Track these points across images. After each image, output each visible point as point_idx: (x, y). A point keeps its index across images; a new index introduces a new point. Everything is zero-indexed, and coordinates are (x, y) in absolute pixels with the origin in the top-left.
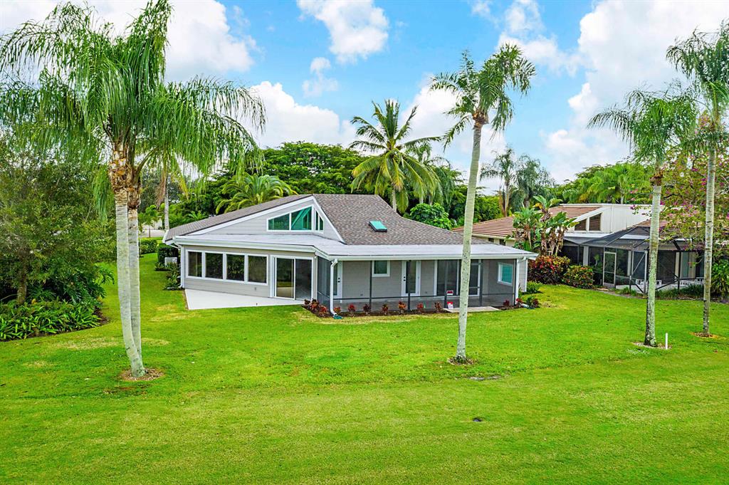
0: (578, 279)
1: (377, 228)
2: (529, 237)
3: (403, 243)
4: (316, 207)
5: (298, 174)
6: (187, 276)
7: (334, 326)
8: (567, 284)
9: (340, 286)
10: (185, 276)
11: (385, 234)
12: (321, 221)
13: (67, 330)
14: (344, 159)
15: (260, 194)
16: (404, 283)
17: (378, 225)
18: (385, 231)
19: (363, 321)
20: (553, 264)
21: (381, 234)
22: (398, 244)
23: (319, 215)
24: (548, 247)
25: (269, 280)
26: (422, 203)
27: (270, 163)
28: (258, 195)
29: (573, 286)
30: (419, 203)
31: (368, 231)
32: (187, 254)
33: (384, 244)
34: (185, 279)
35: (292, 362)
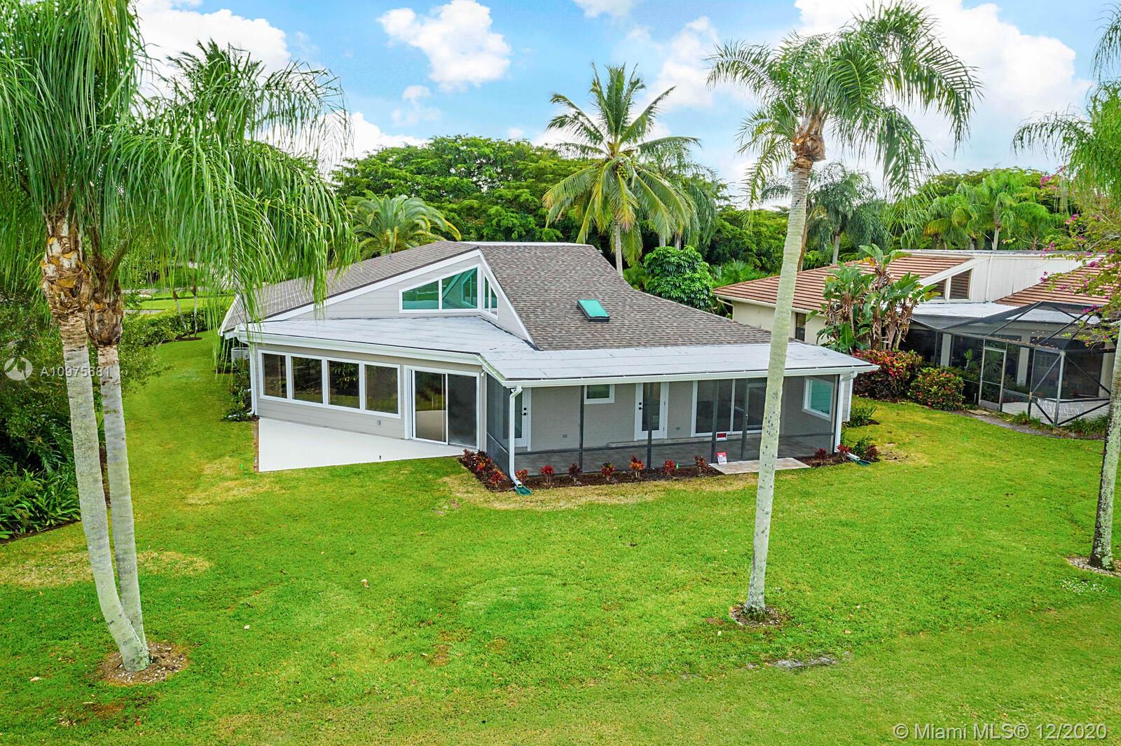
0: (936, 393)
1: (592, 314)
2: (851, 316)
3: (639, 344)
4: (484, 271)
5: (458, 191)
6: (262, 396)
7: (516, 514)
8: (916, 401)
9: (527, 421)
10: (258, 395)
11: (605, 325)
12: (493, 295)
13: (30, 530)
14: (533, 164)
15: (393, 231)
16: (639, 415)
17: (594, 308)
18: (606, 320)
19: (569, 499)
20: (893, 366)
21: (599, 325)
22: (630, 345)
23: (490, 284)
24: (884, 334)
25: (402, 408)
26: (663, 245)
27: (411, 172)
28: (389, 232)
29: (927, 404)
30: (658, 246)
31: (574, 321)
32: (260, 358)
33: (604, 347)
34: (259, 401)
35: (436, 618)
